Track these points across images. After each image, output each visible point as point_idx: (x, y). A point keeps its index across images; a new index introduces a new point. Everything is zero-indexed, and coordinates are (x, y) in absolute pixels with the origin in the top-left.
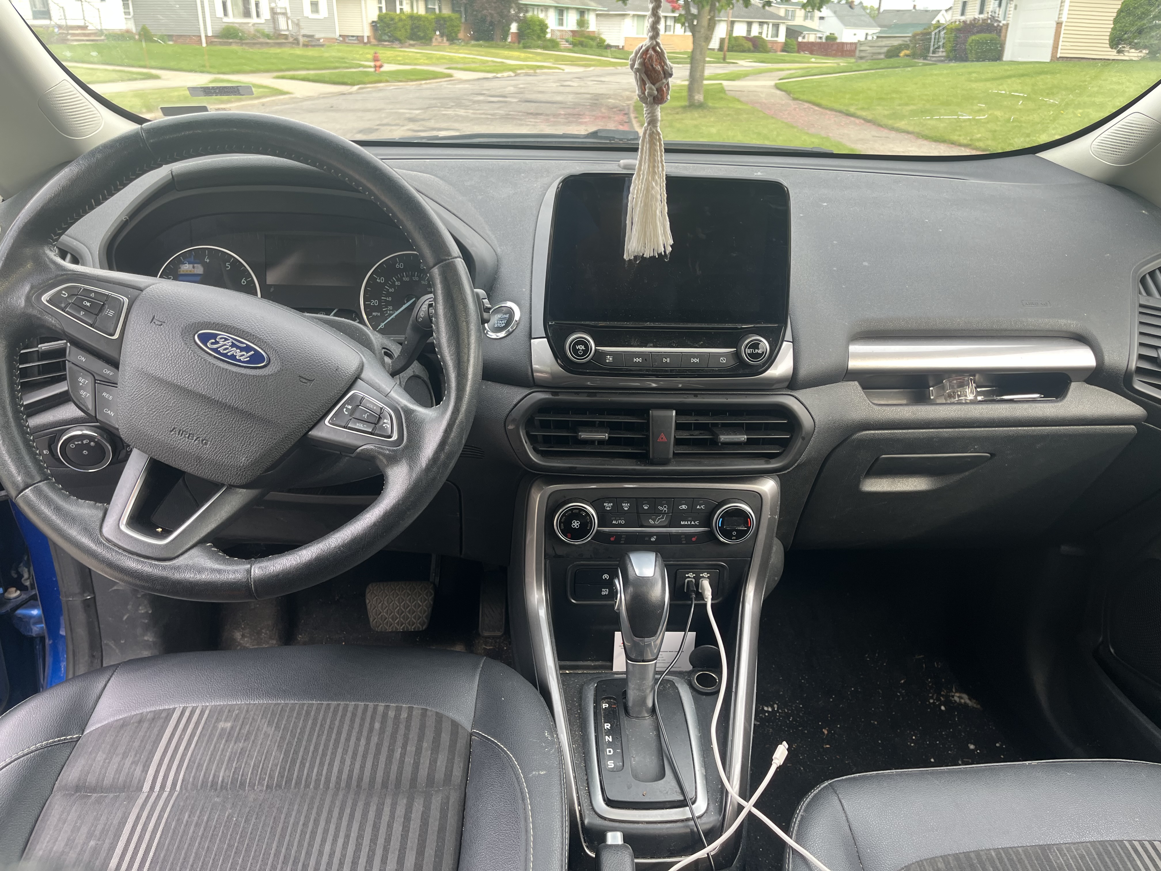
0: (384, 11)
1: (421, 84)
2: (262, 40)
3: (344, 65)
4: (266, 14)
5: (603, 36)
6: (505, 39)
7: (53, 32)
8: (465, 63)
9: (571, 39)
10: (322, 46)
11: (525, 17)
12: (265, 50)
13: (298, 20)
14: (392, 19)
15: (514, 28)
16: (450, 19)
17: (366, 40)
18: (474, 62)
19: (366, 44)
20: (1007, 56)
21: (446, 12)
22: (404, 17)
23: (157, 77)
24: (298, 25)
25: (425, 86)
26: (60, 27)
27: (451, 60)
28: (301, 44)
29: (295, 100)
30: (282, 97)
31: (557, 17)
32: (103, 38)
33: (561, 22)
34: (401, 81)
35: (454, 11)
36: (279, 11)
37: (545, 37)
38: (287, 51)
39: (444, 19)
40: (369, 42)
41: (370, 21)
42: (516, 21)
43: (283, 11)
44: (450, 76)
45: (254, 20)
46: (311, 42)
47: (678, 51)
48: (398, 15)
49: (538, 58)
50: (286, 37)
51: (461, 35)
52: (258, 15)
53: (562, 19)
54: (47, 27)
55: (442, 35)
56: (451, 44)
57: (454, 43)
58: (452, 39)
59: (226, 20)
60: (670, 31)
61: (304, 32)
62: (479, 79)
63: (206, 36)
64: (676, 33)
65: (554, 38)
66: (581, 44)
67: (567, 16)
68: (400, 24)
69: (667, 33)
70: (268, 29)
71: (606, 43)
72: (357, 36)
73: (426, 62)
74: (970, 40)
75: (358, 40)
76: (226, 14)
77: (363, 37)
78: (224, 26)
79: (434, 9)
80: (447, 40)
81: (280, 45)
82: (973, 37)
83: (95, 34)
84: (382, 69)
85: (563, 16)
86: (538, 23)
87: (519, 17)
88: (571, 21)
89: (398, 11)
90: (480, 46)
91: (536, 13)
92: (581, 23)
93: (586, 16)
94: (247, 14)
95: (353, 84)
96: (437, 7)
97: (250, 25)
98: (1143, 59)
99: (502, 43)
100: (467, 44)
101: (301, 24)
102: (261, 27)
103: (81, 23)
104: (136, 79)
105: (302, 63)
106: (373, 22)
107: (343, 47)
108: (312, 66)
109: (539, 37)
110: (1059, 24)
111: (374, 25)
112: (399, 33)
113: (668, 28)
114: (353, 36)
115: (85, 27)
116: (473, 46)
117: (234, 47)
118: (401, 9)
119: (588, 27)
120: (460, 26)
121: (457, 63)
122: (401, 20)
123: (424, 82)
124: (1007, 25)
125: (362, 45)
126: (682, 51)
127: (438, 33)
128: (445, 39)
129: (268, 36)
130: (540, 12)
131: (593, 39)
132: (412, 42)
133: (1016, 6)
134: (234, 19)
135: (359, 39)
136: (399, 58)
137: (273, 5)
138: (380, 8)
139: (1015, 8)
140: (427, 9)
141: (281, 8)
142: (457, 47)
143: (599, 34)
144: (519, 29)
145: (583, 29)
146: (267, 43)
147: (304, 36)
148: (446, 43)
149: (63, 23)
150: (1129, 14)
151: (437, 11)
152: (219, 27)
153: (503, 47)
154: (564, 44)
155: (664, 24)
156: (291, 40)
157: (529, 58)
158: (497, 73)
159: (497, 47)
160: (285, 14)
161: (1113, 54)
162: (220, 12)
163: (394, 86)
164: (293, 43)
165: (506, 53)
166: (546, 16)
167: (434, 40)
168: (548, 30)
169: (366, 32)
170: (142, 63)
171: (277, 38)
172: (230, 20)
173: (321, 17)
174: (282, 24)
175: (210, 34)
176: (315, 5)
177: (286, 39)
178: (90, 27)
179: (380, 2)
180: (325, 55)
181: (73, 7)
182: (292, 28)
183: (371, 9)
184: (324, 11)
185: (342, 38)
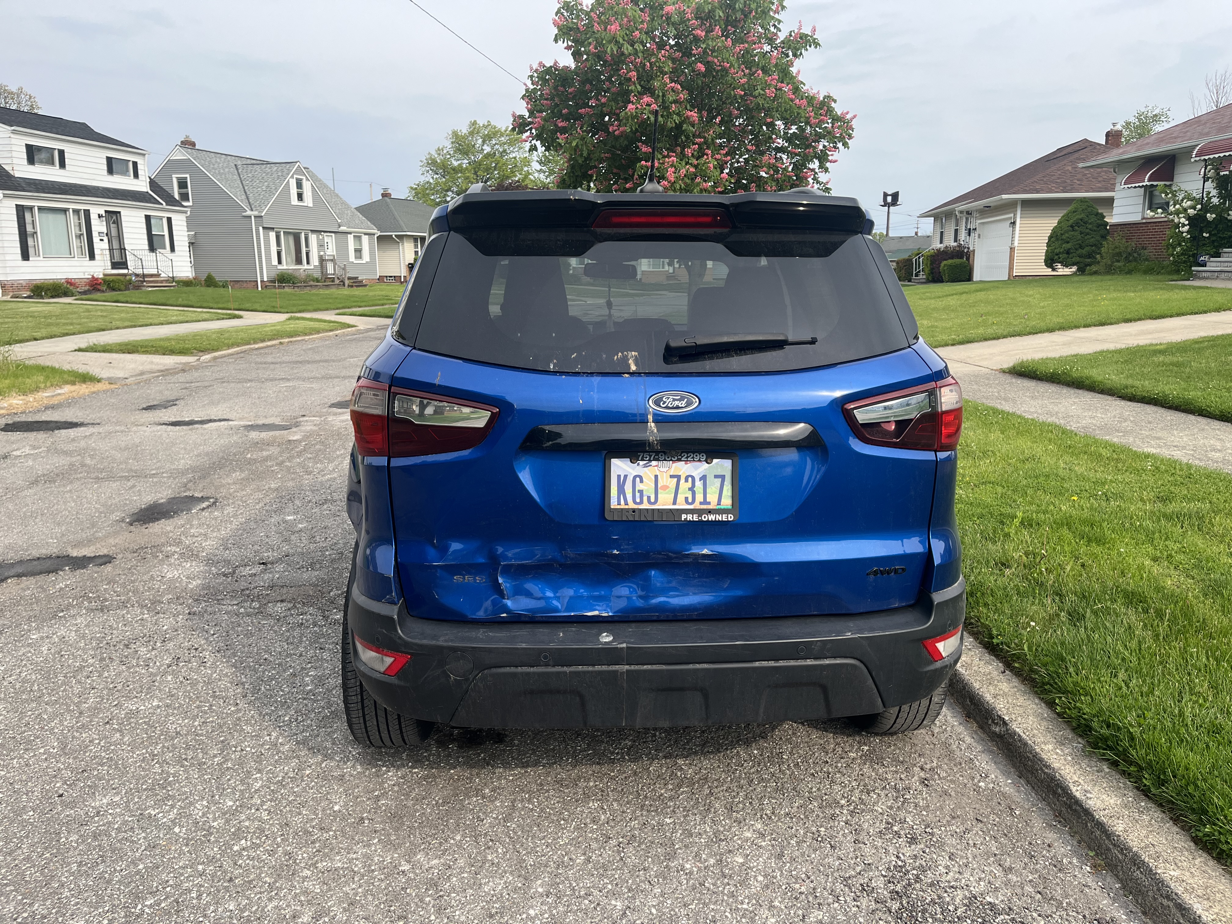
2: (312, 283)
4: (315, 261)
7: (131, 280)
10: (365, 286)
12: (314, 291)
13: (344, 265)
20: (976, 277)
23: (240, 317)
24: (344, 269)
26: (137, 275)
28: (346, 285)
29: (360, 332)
30: (350, 329)
32: (174, 284)
36: (327, 258)
38: (333, 291)
43: (331, 258)
45: (306, 267)
46: (356, 283)
50: (333, 280)
52: (308, 263)
54: (125, 275)
59: (280, 267)
61: (348, 275)
63: (262, 281)
70: (317, 274)
72: (396, 277)
74: (942, 265)
75: (395, 280)
76: (280, 262)
78: (278, 272)
81: (325, 287)
82: (945, 262)
83: (167, 281)
94: (299, 261)
97: (302, 271)
98: (1074, 274)
101: (347, 268)
102: (310, 272)
103: (155, 272)
104: (223, 319)
105: (354, 302)
107: (383, 286)
108: (363, 304)
110: (1012, 249)
114: (391, 277)
115: (158, 275)
117: (287, 290)
124: (974, 251)
129: (317, 280)
133: (979, 235)
134: (288, 266)
137: (322, 253)
138: (416, 252)
139: (979, 237)
141: (329, 256)
146: (316, 286)
147: (349, 278)
149: (139, 271)
150: (1057, 240)
152: (274, 274)
156: (337, 282)
160: (333, 260)
161: (1049, 272)
162: (275, 262)
164: (339, 285)
170: (221, 306)
171: (325, 281)
172: (284, 266)
173: (364, 262)
174: (330, 269)
175: (265, 279)
176: (358, 252)
177: (333, 281)
178: (163, 275)
179: (416, 246)
180: (371, 294)
181: (149, 258)
182: (339, 272)
183: (406, 251)
184: (366, 258)
185: (381, 279)
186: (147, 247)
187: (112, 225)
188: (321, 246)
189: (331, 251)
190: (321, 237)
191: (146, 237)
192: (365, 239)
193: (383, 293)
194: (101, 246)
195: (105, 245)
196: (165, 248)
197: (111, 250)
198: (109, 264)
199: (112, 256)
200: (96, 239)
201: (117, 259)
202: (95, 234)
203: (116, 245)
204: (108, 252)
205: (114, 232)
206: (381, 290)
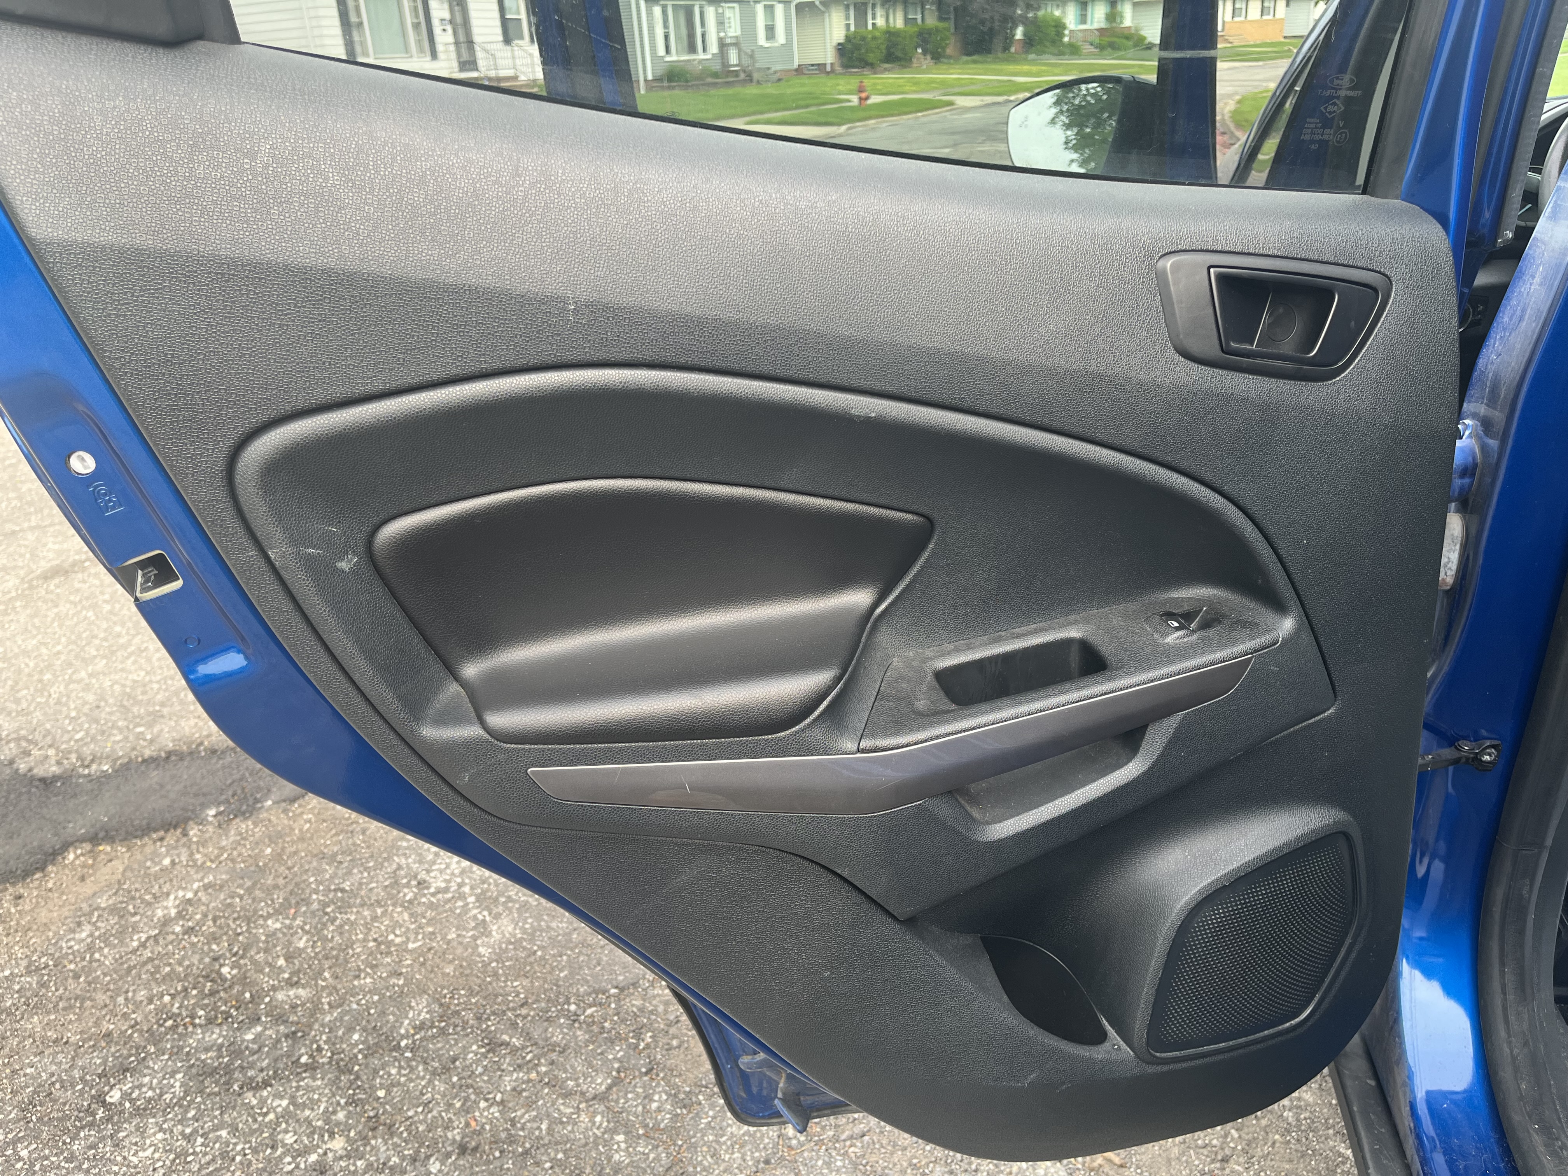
0: (852, 28)
1: (918, 117)
2: (709, 80)
3: (816, 101)
4: (713, 48)
5: (1143, 33)
6: (1006, 49)
8: (962, 86)
9: (1097, 41)
10: (780, 80)
11: (1036, 18)
12: (713, 92)
13: (753, 51)
14: (863, 39)
15: (1019, 33)
16: (937, 30)
17: (828, 69)
18: (973, 84)
19: (828, 73)
21: (932, 21)
22: (877, 34)
24: (752, 56)
25: (925, 119)
27: (943, 83)
28: (755, 80)
31: (1079, 12)
33: (1083, 19)
34: (892, 115)
35: (941, 19)
36: (728, 41)
37: (1061, 41)
38: (738, 90)
39: (929, 32)
40: (833, 71)
41: (835, 43)
42: (1024, 24)
43: (733, 41)
44: (951, 103)
45: (701, 56)
46: (766, 77)
47: (1252, 43)
48: (870, 32)
49: (1056, 71)
50: (737, 74)
51: (949, 51)
52: (704, 50)
53: (1085, 15)
55: (925, 53)
56: (936, 63)
57: (940, 62)
58: (937, 56)
59: (668, 59)
60: (1240, 16)
61: (758, 65)
62: (987, 105)
63: (646, 80)
64: (1249, 18)
65: (1073, 41)
66: (1113, 46)
67: (1092, 10)
68: (873, 44)
69: (1236, 19)
70: (717, 67)
71: (1147, 42)
72: (819, 65)
73: (914, 88)
75: (819, 70)
76: (668, 50)
77: (825, 64)
78: (666, 66)
79: (916, 19)
80: (932, 59)
81: (728, 84)
84: (869, 102)
85: (1086, 10)
86: (1053, 24)
87: (1027, 18)
88: (1098, 15)
89: (870, 27)
90: (975, 62)
91: (1049, 10)
92: (1112, 17)
93: (1119, 7)
94: (692, 49)
95: (839, 124)
96: (919, 17)
97: (696, 62)
99: (1005, 55)
100: (957, 60)
101: (756, 55)
102: (707, 64)
103: (511, 73)
106: (839, 44)
107: (805, 80)
109: (1053, 42)
111: (841, 49)
112: (871, 55)
113: (1237, 11)
114: (812, 65)
115: (516, 78)
116: (967, 63)
117: (678, 91)
118: (874, 24)
119: (1121, 22)
120: (948, 39)
121: (952, 86)
122: (874, 38)
123: (920, 114)
125: (823, 75)
126: (1258, 42)
127: (919, 50)
128: (929, 57)
129: (716, 75)
130: (1055, 7)
131: (1128, 38)
132: (886, 66)
134: (678, 56)
135: (821, 67)
136: (879, 87)
137: (722, 34)
138: (848, 26)
140: (907, 21)
141: (731, 37)
142: (945, 67)
143: (1137, 30)
144: (1025, 34)
145: (1114, 25)
146: (716, 83)
147: (759, 70)
148: (927, 61)
149: (492, 73)
151: (919, 21)
152: (661, 68)
153: (1007, 60)
154: (1087, 48)
155: (1232, 8)
156: (742, 76)
157: (1044, 71)
158: (1009, 96)
159: (996, 60)
160: (736, 44)
162: (661, 51)
163: (887, 122)
164: (744, 80)
165: (1012, 68)
166: (1064, 12)
167: (914, 60)
168: (1067, 32)
169: (829, 57)
171: (727, 76)
172: (673, 58)
173: (776, 45)
174: (733, 57)
175: (650, 77)
176: (770, 30)
177: (737, 76)
178: (522, 78)
179: (847, 18)
180: (789, 91)
181: (503, 53)
182: (746, 61)
183: (835, 25)
184: (781, 37)
185: (800, 71)
186: (501, 38)
187: (457, 8)
188: (721, 23)
189: (734, 30)
190: (720, 10)
191: (498, 23)
192: (779, 9)
193: (804, 89)
194: (444, 38)
195: (449, 37)
196: (521, 37)
197: (457, 43)
198: (455, 64)
199: (459, 55)
200: (437, 30)
201: (465, 57)
202: (436, 23)
203: (462, 38)
204: (452, 48)
205: (459, 19)
206: (803, 85)
